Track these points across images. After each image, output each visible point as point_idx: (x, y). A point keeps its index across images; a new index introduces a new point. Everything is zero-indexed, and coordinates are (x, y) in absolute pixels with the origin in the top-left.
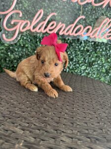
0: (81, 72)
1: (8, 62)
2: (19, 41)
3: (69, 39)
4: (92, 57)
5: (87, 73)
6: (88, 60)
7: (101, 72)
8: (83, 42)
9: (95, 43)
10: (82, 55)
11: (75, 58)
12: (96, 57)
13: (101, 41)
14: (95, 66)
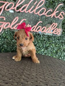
0: (41, 53)
2: (2, 34)
4: (47, 44)
5: (45, 53)
6: (45, 45)
7: (53, 52)
8: (41, 35)
9: (48, 36)
10: (41, 43)
11: (37, 44)
12: (50, 44)
14: (49, 49)
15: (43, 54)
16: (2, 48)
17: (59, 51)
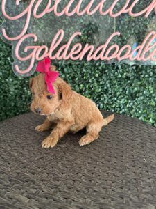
0: (120, 107)
1: (24, 99)
3: (100, 65)
4: (135, 86)
5: (128, 108)
6: (129, 91)
7: (149, 105)
8: (120, 67)
9: (137, 66)
10: (120, 84)
11: (110, 89)
14: (139, 98)
15: (123, 110)
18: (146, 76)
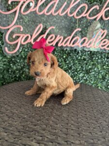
0: (79, 79)
1: (10, 72)
2: (20, 53)
3: (67, 50)
4: (89, 65)
5: (85, 80)
6: (86, 68)
7: (98, 78)
8: (80, 52)
9: (91, 52)
10: (79, 63)
11: (73, 67)
12: (93, 65)
13: (96, 51)
14: (92, 73)
15: (81, 81)
16: (22, 74)
17: (107, 75)
18: (97, 58)
